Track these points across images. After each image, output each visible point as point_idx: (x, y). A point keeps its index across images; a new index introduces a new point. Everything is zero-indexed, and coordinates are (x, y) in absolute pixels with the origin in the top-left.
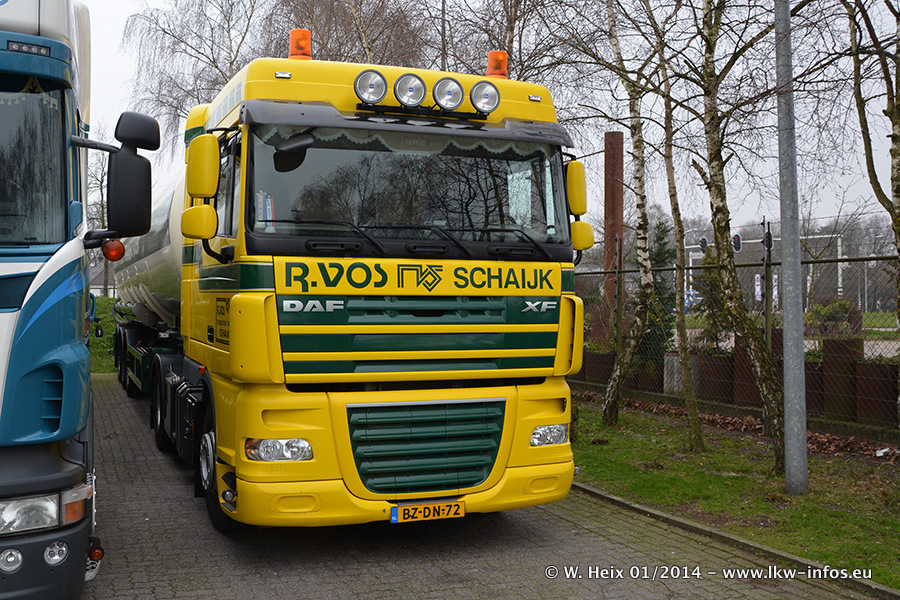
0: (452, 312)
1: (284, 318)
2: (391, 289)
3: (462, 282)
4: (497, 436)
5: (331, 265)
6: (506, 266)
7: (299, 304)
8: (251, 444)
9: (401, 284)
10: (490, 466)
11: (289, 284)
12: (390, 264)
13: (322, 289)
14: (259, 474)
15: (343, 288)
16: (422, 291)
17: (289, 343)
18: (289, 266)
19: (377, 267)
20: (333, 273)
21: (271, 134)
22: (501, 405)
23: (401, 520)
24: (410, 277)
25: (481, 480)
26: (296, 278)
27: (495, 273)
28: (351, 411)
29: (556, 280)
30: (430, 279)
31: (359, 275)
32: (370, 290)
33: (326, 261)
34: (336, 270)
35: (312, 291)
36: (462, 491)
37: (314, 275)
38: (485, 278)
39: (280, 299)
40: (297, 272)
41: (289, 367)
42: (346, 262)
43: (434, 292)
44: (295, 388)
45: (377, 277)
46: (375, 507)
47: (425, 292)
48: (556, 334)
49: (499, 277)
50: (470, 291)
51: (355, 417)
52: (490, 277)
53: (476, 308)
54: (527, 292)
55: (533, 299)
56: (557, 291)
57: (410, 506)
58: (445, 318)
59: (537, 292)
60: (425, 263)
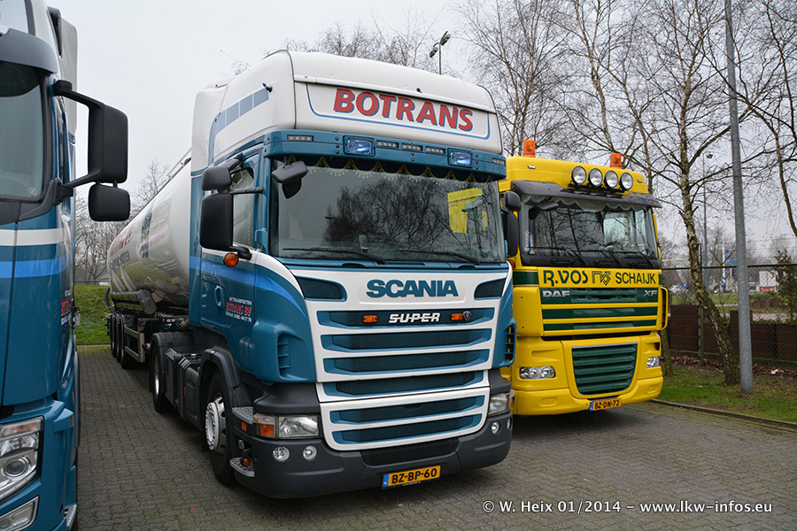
0: (614, 296)
1: (544, 300)
2: (589, 285)
3: (619, 281)
4: (633, 362)
5: (564, 272)
6: (636, 271)
7: (550, 293)
8: (524, 370)
9: (594, 282)
10: (631, 378)
11: (545, 282)
12: (589, 271)
13: (560, 285)
14: (528, 386)
15: (569, 284)
16: (603, 285)
17: (546, 314)
18: (545, 272)
19: (583, 272)
20: (564, 275)
21: (528, 199)
22: (635, 346)
23: (594, 409)
24: (597, 277)
25: (627, 386)
26: (549, 279)
27: (632, 276)
28: (573, 350)
29: (656, 279)
30: (606, 279)
31: (576, 277)
32: (581, 285)
33: (562, 269)
34: (566, 274)
35: (556, 285)
36: (619, 392)
37: (556, 277)
38: (628, 278)
39: (541, 290)
40: (549, 275)
41: (546, 327)
42: (570, 270)
43: (608, 286)
44: (546, 339)
45: (583, 278)
46: (583, 402)
47: (605, 286)
48: (657, 308)
49: (634, 278)
50: (623, 285)
51: (576, 353)
52: (631, 278)
53: (624, 294)
54: (645, 285)
55: (648, 289)
56: (657, 285)
57: (598, 402)
58: (612, 299)
59: (649, 286)
60: (603, 270)
